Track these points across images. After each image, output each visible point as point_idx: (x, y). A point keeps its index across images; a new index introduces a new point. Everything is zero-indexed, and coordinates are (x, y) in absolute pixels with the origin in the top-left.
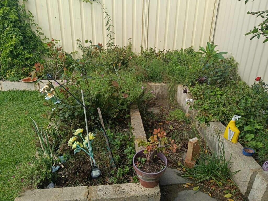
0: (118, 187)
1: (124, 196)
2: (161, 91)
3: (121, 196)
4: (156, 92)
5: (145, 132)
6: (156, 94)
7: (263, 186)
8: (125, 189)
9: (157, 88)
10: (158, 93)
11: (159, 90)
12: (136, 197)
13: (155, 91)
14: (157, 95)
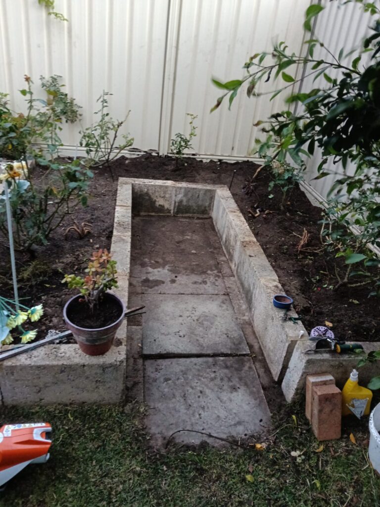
0: (55, 350)
1: (60, 363)
2: (185, 200)
3: (55, 363)
4: (176, 201)
5: (129, 266)
6: (177, 204)
7: (301, 363)
8: (66, 353)
9: (178, 193)
10: (181, 202)
11: (182, 197)
12: (81, 366)
13: (174, 197)
14: (179, 206)
